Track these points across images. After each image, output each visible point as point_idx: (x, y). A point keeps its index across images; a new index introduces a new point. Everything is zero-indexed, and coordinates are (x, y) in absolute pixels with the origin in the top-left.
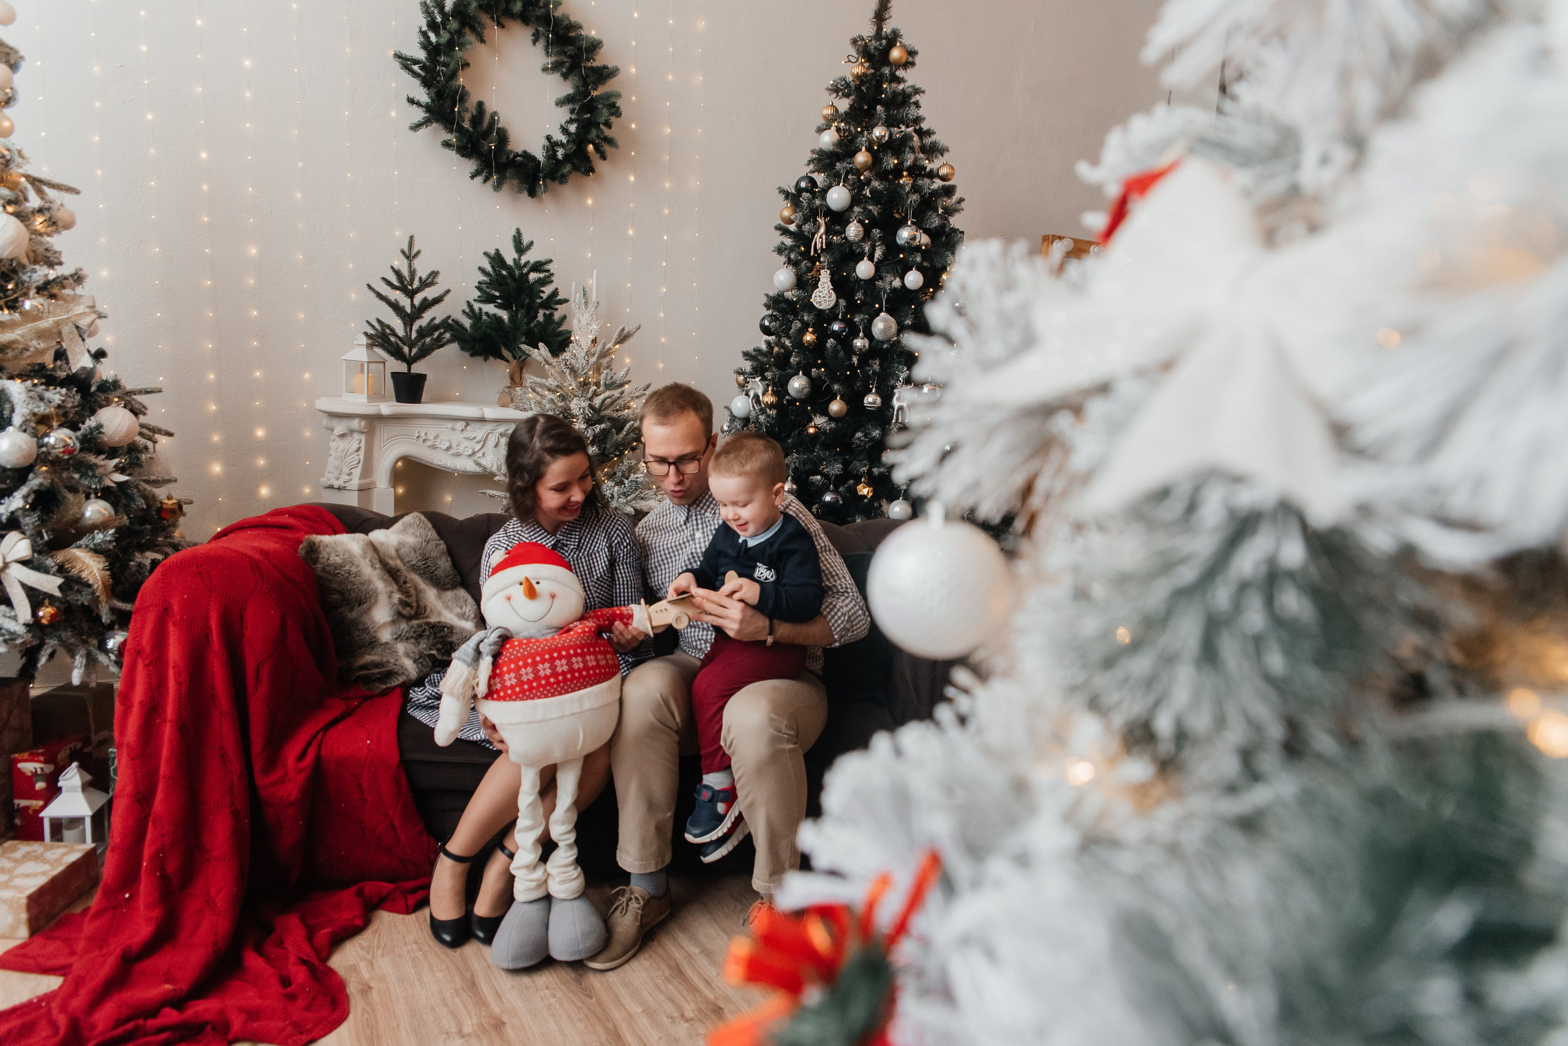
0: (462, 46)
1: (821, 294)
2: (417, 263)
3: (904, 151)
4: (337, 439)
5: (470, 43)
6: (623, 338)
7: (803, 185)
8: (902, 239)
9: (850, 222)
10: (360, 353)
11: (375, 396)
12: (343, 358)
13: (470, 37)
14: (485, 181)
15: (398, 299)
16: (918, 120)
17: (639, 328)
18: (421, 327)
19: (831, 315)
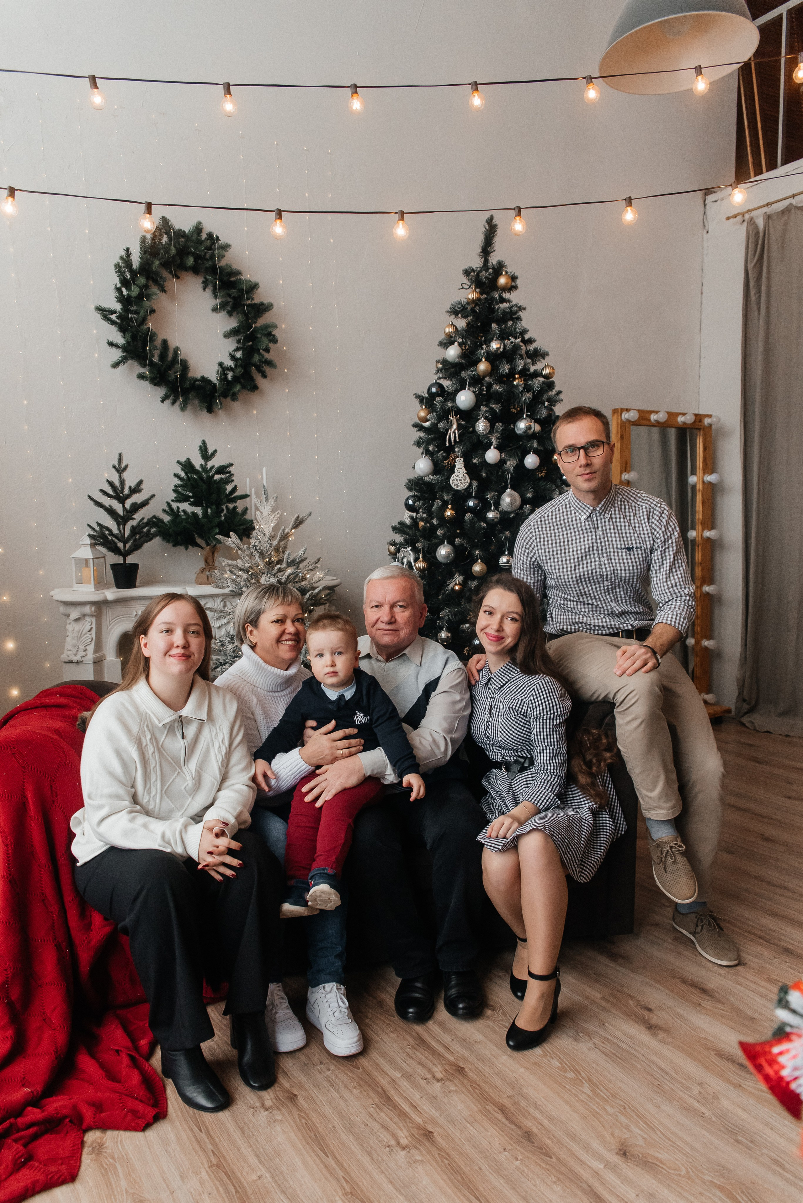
0: (149, 297)
1: (457, 478)
2: (125, 475)
3: (516, 358)
4: (73, 622)
5: (156, 294)
6: (298, 523)
7: (434, 390)
8: (521, 429)
9: (479, 419)
10: (86, 552)
11: (100, 584)
12: (72, 556)
13: (155, 289)
14: (173, 403)
15: (112, 505)
16: (524, 331)
17: (310, 515)
18: (133, 526)
19: (466, 494)
